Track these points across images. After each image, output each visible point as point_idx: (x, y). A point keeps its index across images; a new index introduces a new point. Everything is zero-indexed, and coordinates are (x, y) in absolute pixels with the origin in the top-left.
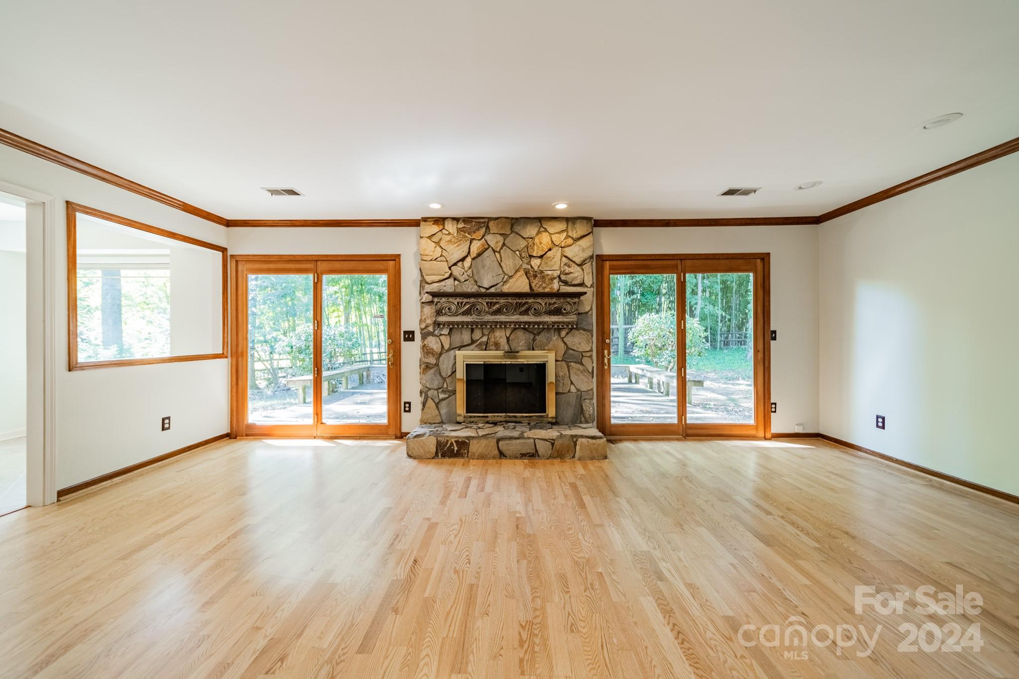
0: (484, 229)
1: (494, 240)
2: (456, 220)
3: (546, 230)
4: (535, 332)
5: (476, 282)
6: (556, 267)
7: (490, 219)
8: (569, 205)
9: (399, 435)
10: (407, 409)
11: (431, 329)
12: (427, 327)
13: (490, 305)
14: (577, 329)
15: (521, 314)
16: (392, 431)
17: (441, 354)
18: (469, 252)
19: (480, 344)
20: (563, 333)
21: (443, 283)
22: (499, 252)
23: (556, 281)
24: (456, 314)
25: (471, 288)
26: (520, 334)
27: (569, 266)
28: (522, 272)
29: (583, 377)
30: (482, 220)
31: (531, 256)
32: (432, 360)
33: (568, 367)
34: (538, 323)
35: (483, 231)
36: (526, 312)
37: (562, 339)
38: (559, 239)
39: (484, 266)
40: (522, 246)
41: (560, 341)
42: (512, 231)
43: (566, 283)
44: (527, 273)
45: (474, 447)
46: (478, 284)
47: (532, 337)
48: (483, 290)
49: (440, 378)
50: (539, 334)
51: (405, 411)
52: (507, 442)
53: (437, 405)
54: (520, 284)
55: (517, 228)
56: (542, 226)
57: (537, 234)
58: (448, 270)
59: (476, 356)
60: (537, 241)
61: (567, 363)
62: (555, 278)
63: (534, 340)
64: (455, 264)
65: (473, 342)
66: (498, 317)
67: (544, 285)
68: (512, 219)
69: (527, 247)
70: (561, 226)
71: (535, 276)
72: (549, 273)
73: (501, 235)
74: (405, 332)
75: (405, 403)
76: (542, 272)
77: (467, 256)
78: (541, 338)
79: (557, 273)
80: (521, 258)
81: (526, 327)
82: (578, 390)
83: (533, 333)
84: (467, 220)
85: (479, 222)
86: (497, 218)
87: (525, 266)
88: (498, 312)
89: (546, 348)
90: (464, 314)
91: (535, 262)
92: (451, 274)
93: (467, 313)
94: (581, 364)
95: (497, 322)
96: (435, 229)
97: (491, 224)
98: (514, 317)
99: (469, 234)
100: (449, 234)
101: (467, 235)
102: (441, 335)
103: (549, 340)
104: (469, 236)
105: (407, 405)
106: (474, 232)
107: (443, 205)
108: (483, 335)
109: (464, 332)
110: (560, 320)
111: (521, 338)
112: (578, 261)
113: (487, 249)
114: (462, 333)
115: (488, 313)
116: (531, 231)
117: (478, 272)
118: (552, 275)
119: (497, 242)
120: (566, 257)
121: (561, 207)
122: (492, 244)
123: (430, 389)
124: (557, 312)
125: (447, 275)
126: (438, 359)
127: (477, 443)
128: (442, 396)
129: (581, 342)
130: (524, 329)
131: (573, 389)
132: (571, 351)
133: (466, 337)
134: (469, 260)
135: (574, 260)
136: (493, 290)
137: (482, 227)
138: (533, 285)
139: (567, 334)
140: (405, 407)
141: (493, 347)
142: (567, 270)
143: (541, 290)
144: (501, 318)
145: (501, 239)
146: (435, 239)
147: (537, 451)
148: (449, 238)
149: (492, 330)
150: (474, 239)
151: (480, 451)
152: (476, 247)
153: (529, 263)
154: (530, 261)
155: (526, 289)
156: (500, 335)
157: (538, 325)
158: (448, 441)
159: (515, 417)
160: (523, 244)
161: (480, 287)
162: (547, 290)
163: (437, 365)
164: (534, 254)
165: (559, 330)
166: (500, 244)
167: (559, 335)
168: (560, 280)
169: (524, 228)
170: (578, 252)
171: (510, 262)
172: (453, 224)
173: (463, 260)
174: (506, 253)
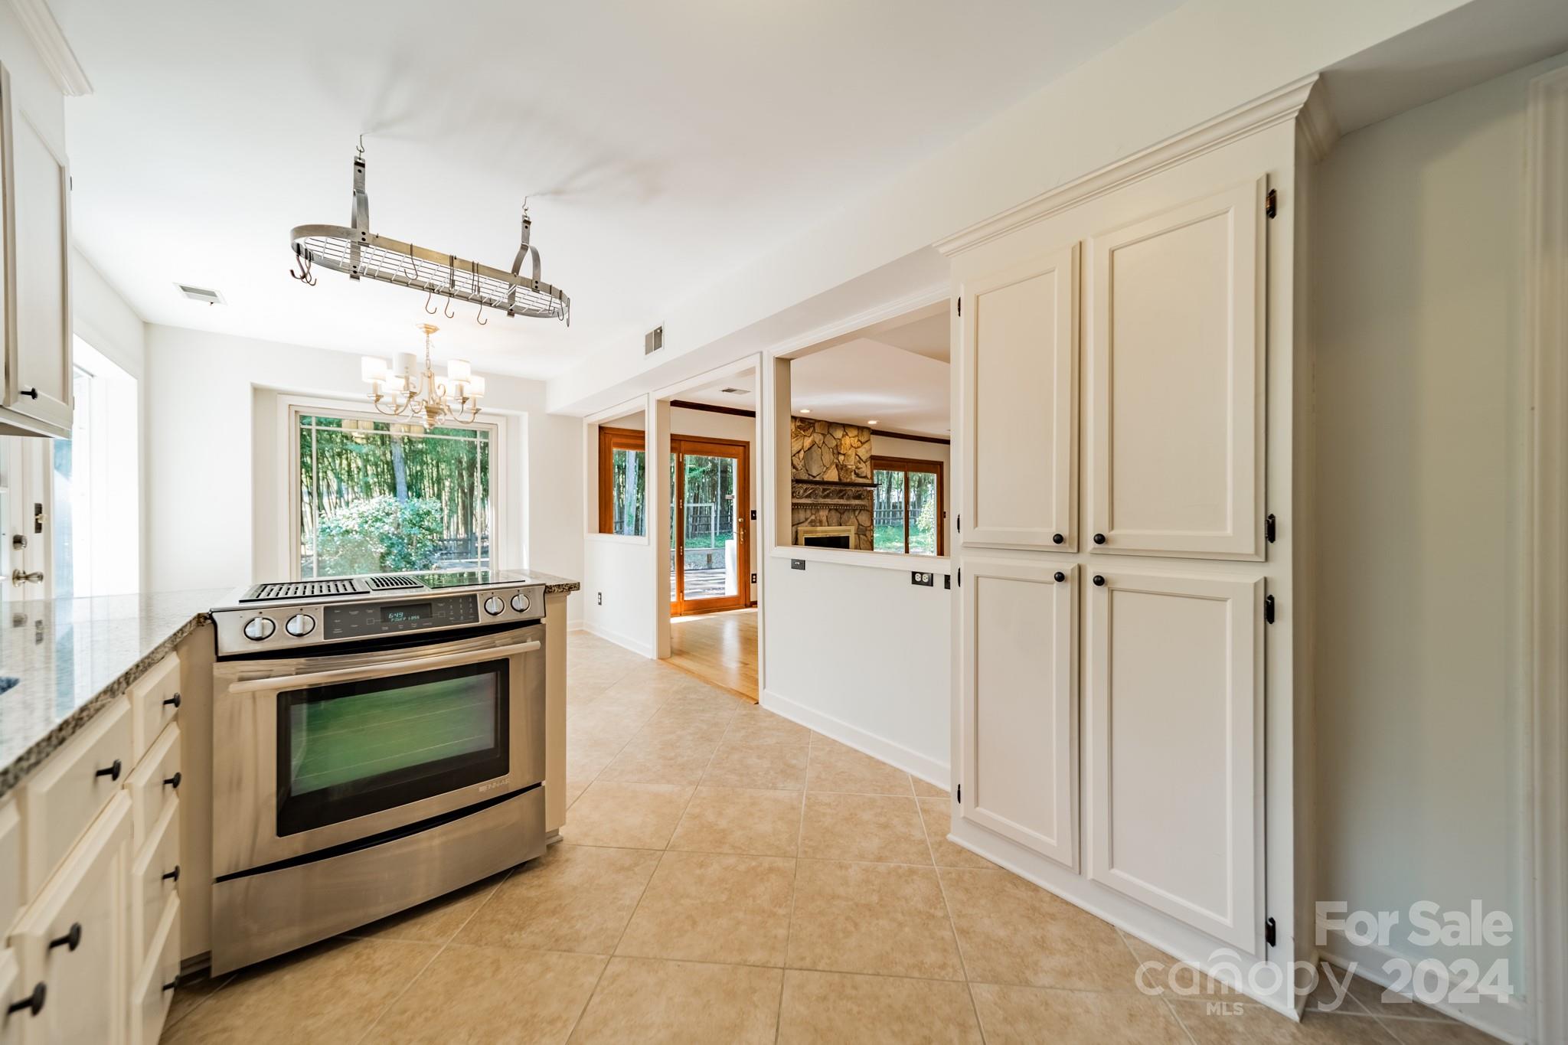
0: (813, 428)
1: (818, 438)
3: (847, 434)
5: (807, 470)
6: (852, 463)
7: (816, 421)
9: (748, 604)
10: (754, 580)
13: (824, 490)
14: (864, 510)
15: (840, 498)
16: (742, 602)
18: (803, 446)
19: (812, 522)
20: (857, 513)
22: (821, 448)
23: (853, 473)
24: (801, 498)
25: (805, 477)
26: (833, 512)
27: (860, 463)
28: (834, 466)
29: (866, 545)
30: (812, 421)
31: (839, 453)
33: (859, 537)
34: (847, 505)
35: (811, 429)
36: (841, 498)
38: (855, 442)
39: (812, 458)
40: (834, 445)
41: (855, 518)
42: (828, 433)
43: (857, 475)
44: (837, 466)
46: (809, 472)
47: (839, 515)
48: (811, 478)
50: (843, 513)
51: (753, 582)
54: (832, 475)
55: (831, 431)
56: (845, 431)
57: (843, 436)
59: (810, 531)
60: (843, 442)
61: (859, 535)
62: (852, 471)
63: (841, 518)
64: (794, 455)
65: (806, 519)
66: (826, 500)
67: (847, 476)
68: (829, 422)
69: (837, 446)
70: (855, 432)
71: (842, 469)
72: (850, 467)
73: (822, 434)
75: (753, 575)
76: (846, 466)
77: (800, 450)
78: (845, 516)
79: (854, 467)
80: (834, 453)
81: (838, 508)
83: (841, 513)
84: (802, 420)
85: (809, 423)
86: (820, 421)
87: (836, 461)
88: (827, 496)
89: (848, 524)
90: (807, 497)
91: (841, 458)
92: (794, 464)
93: (808, 496)
94: (865, 535)
95: (824, 504)
97: (817, 425)
98: (836, 501)
99: (804, 431)
101: (801, 431)
103: (849, 518)
104: (803, 433)
105: (754, 577)
106: (807, 430)
108: (812, 514)
109: (800, 511)
110: (860, 503)
111: (835, 515)
112: (864, 458)
113: (813, 445)
114: (799, 513)
115: (821, 497)
116: (839, 434)
117: (808, 463)
118: (852, 468)
119: (820, 440)
120: (858, 455)
121: (872, 423)
122: (817, 441)
124: (858, 497)
129: (863, 518)
130: (836, 510)
132: (860, 526)
133: (802, 515)
134: (802, 452)
135: (862, 458)
136: (817, 479)
137: (811, 427)
138: (841, 476)
139: (859, 513)
140: (752, 579)
141: (818, 524)
142: (860, 466)
143: (845, 480)
144: (828, 501)
145: (821, 437)
149: (818, 510)
150: (806, 436)
152: (808, 442)
153: (838, 459)
154: (838, 457)
155: (836, 479)
156: (823, 514)
157: (846, 507)
160: (834, 443)
161: (809, 475)
162: (848, 480)
164: (842, 452)
165: (854, 510)
166: (822, 442)
167: (854, 514)
168: (855, 473)
169: (836, 430)
170: (863, 452)
171: (828, 457)
172: (792, 422)
173: (798, 452)
174: (825, 450)
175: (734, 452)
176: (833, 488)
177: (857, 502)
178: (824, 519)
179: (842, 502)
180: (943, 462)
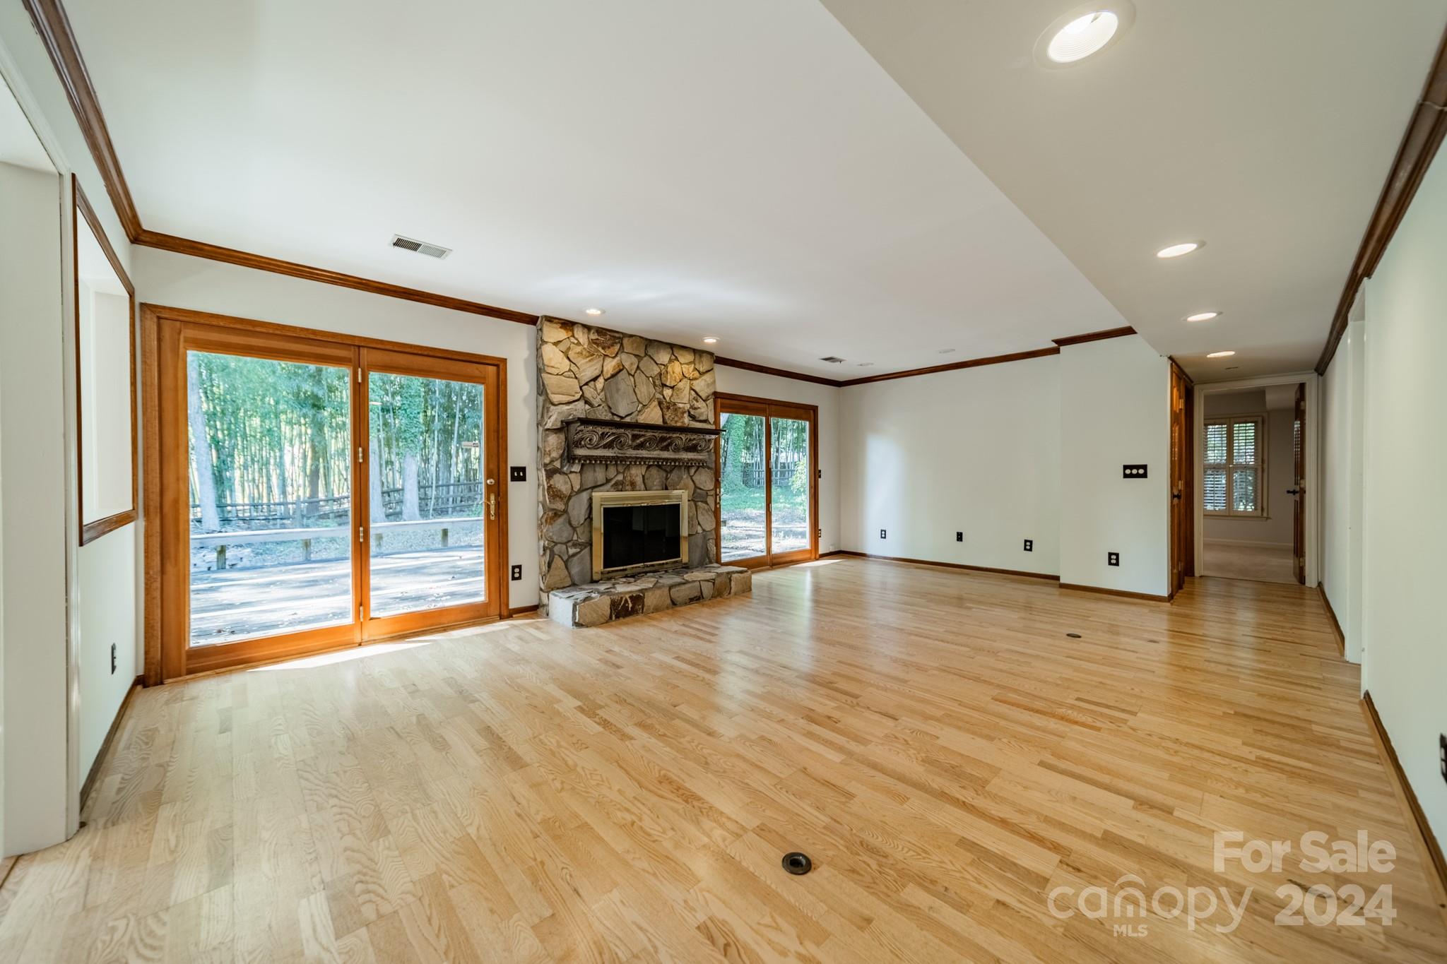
0: (619, 345)
1: (629, 361)
2: (588, 328)
3: (677, 359)
4: (668, 469)
5: (610, 408)
6: (686, 400)
7: (625, 335)
9: (505, 613)
10: (517, 575)
11: (557, 464)
12: (552, 461)
13: (635, 437)
14: (703, 467)
15: (662, 449)
16: (494, 610)
17: (570, 497)
18: (602, 372)
19: (616, 484)
20: (692, 471)
21: (571, 406)
22: (633, 376)
23: (686, 415)
24: (596, 447)
25: (604, 415)
26: (654, 471)
27: (697, 401)
28: (656, 403)
29: (707, 516)
30: (617, 335)
31: (664, 385)
32: (560, 506)
33: (696, 506)
34: (675, 460)
35: (617, 347)
36: (666, 449)
37: (691, 477)
38: (689, 370)
39: (618, 390)
40: (656, 373)
41: (689, 479)
42: (646, 354)
43: (693, 418)
44: (660, 404)
45: (650, 600)
46: (613, 411)
47: (665, 475)
48: (617, 419)
49: (570, 528)
50: (671, 471)
51: (514, 578)
52: (677, 588)
53: (566, 563)
54: (653, 415)
55: (651, 352)
56: (673, 354)
57: (670, 361)
58: (579, 390)
59: (605, 497)
60: (670, 369)
61: (695, 503)
62: (685, 412)
63: (667, 479)
64: (587, 384)
65: (608, 481)
66: (640, 452)
67: (676, 419)
68: (646, 339)
69: (660, 374)
70: (689, 357)
71: (668, 408)
72: (681, 405)
73: (636, 356)
74: (513, 469)
75: (514, 568)
76: (675, 404)
77: (599, 376)
78: (674, 476)
79: (688, 406)
80: (655, 385)
81: (660, 464)
82: (704, 530)
83: (666, 471)
84: (601, 331)
85: (613, 336)
86: (631, 336)
87: (658, 396)
88: (641, 446)
89: (678, 487)
90: (605, 447)
91: (667, 392)
92: (582, 396)
93: (609, 446)
94: (706, 503)
95: (637, 458)
96: (562, 334)
97: (626, 341)
98: (655, 453)
99: (603, 348)
100: (579, 344)
101: (600, 349)
102: (571, 472)
103: (681, 478)
104: (602, 351)
105: (517, 570)
106: (609, 348)
107: (603, 312)
108: (618, 473)
109: (598, 469)
110: (696, 457)
111: (656, 476)
112: (704, 395)
113: (620, 371)
114: (595, 471)
115: (631, 447)
116: (664, 357)
117: (612, 397)
118: (684, 408)
119: (632, 364)
120: (694, 390)
122: (627, 365)
123: (556, 544)
124: (693, 449)
125: (578, 396)
126: (567, 504)
128: (572, 551)
129: (704, 480)
130: (658, 466)
131: (700, 530)
132: (698, 491)
133: (600, 474)
134: (601, 380)
135: (700, 394)
136: (628, 420)
137: (616, 343)
138: (667, 417)
139: (695, 472)
140: (513, 573)
141: (629, 487)
142: (697, 405)
143: (673, 424)
144: (644, 453)
145: (635, 360)
146: (563, 346)
147: (702, 593)
148: (579, 349)
149: (628, 467)
150: (607, 356)
151: (654, 603)
152: (610, 366)
153: (662, 393)
154: (662, 391)
155: (660, 422)
156: (637, 473)
157: (674, 463)
158: (622, 598)
159: (653, 565)
160: (656, 370)
161: (613, 414)
162: (679, 424)
163: (565, 511)
164: (668, 384)
165: (688, 468)
166: (635, 366)
167: (689, 473)
168: (690, 415)
169: (658, 353)
170: (702, 386)
171: (645, 390)
172: (583, 333)
173: (595, 379)
174: (640, 378)
175: (477, 373)
176: (649, 434)
177: (691, 455)
178: (639, 480)
179: (665, 455)
180: (817, 407)
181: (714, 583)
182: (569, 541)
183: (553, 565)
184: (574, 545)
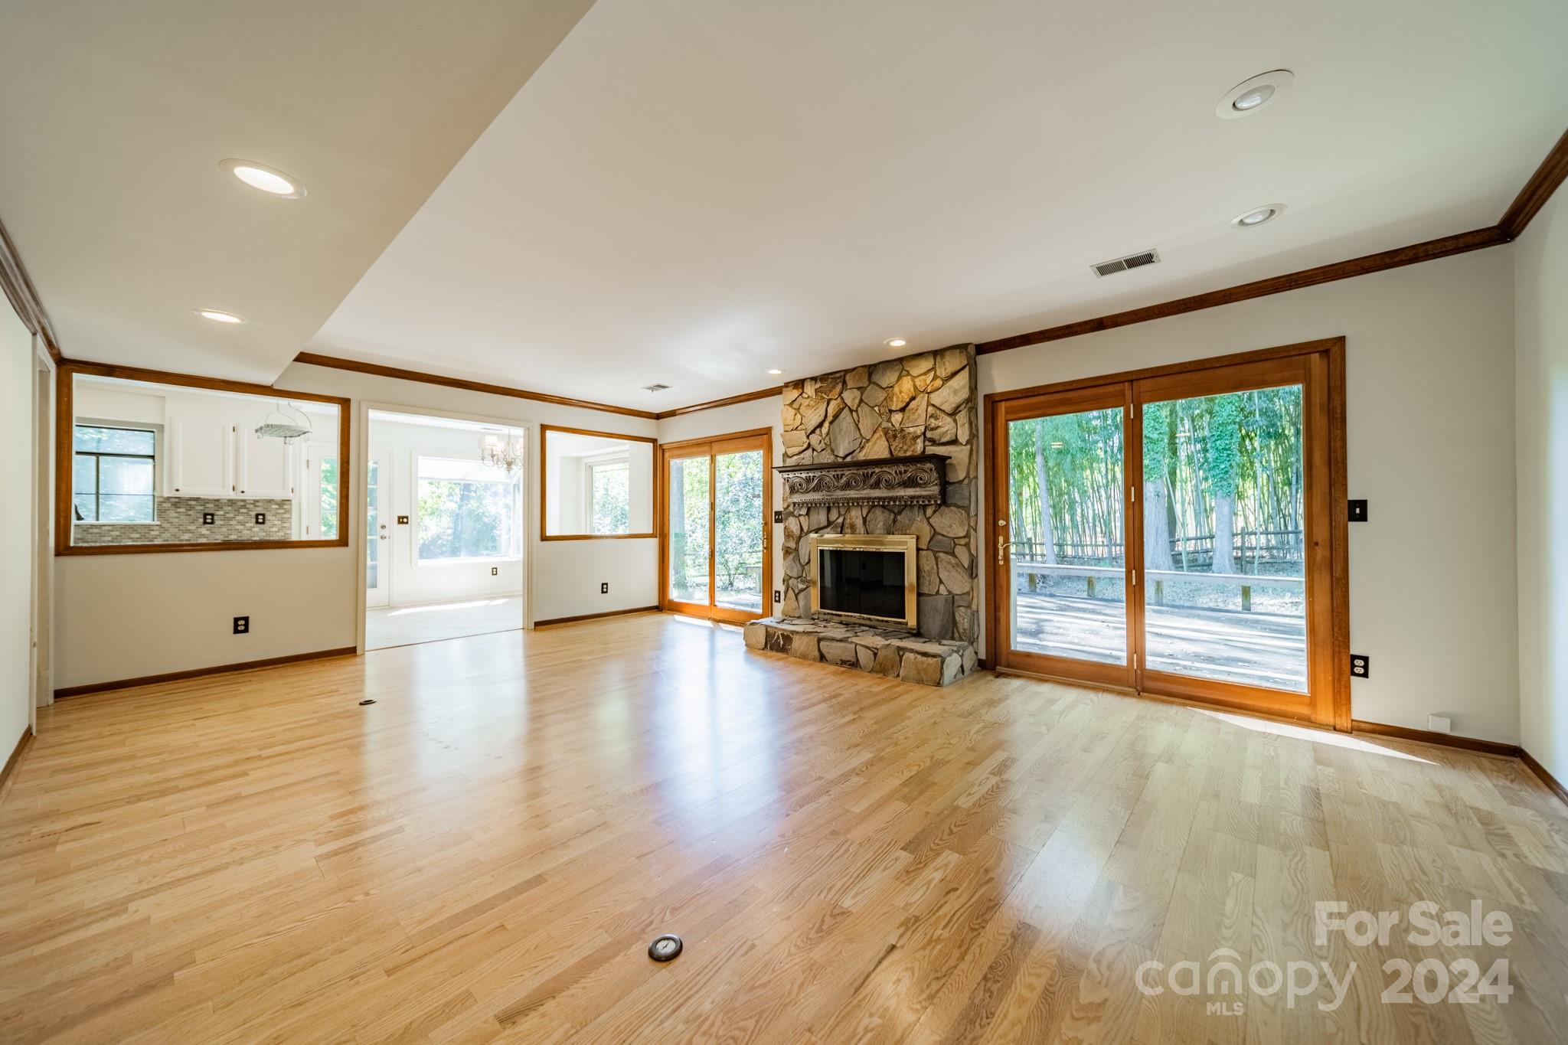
0: (840, 386)
1: (850, 397)
2: (814, 379)
3: (909, 374)
4: (896, 511)
5: (832, 451)
6: (921, 421)
7: (846, 371)
8: (908, 341)
10: (777, 599)
11: (791, 508)
12: (789, 506)
13: (837, 477)
14: (946, 505)
17: (800, 537)
18: (826, 416)
19: (837, 526)
20: (929, 511)
21: (802, 456)
22: (857, 411)
23: (920, 441)
25: (827, 458)
26: (878, 512)
27: (936, 418)
28: (880, 433)
29: (955, 574)
30: (838, 375)
31: (891, 411)
32: (793, 545)
33: (936, 559)
34: (895, 499)
35: (839, 387)
37: (928, 519)
38: (924, 382)
39: (841, 430)
40: (882, 399)
41: (925, 522)
42: (870, 382)
43: (933, 442)
44: (886, 434)
45: (797, 644)
46: (836, 453)
47: (892, 517)
48: (840, 460)
49: (799, 566)
50: (900, 513)
51: (776, 601)
52: (827, 643)
53: (796, 596)
54: (878, 449)
55: (875, 377)
56: (903, 369)
57: (898, 381)
58: (805, 439)
59: (831, 540)
60: (897, 389)
61: (935, 553)
62: (918, 437)
63: (895, 521)
64: (813, 432)
65: (830, 523)
66: (848, 492)
67: (905, 448)
68: (870, 366)
69: (886, 399)
70: (926, 364)
71: (896, 437)
72: (912, 430)
73: (858, 389)
74: (776, 512)
75: (776, 592)
76: (903, 430)
77: (824, 421)
78: (902, 519)
79: (920, 430)
80: (880, 415)
81: (883, 504)
82: (950, 592)
83: (894, 512)
84: (823, 378)
85: (834, 378)
86: (854, 369)
87: (885, 425)
88: (847, 486)
89: (908, 532)
90: (814, 490)
91: (897, 418)
92: (809, 445)
94: (953, 554)
95: (849, 499)
96: (795, 393)
97: (848, 377)
98: (865, 492)
99: (826, 394)
100: (809, 397)
101: (824, 395)
102: (800, 515)
103: (912, 520)
104: (826, 397)
105: (777, 594)
106: (831, 391)
108: (839, 515)
109: (820, 511)
110: (917, 494)
111: (880, 518)
112: (948, 408)
113: (844, 408)
114: (818, 513)
115: (837, 488)
116: (888, 378)
117: (835, 439)
118: (915, 432)
119: (854, 399)
120: (933, 405)
121: (898, 344)
122: (848, 402)
123: (791, 578)
124: (911, 483)
125: (805, 446)
126: (797, 543)
127: (800, 639)
128: (801, 586)
129: (949, 522)
130: (883, 506)
131: (943, 590)
132: (940, 537)
133: (821, 517)
134: (826, 424)
135: (942, 408)
136: (849, 459)
137: (837, 384)
138: (893, 448)
139: (935, 512)
140: (776, 596)
141: (849, 530)
142: (933, 422)
143: (901, 454)
144: (852, 494)
145: (857, 393)
146: (796, 405)
147: (858, 660)
148: (807, 402)
149: (848, 509)
150: (831, 399)
151: (801, 649)
152: (832, 409)
153: (889, 420)
154: (890, 418)
155: (886, 455)
156: (856, 516)
157: (894, 502)
158: (775, 632)
159: (870, 619)
160: (881, 396)
161: (837, 456)
162: (909, 454)
163: (796, 550)
164: (893, 408)
165: (924, 507)
166: (857, 401)
167: (925, 513)
168: (925, 439)
169: (883, 374)
170: (949, 396)
171: (868, 422)
172: (811, 386)
173: (820, 425)
174: (864, 410)
175: (758, 443)
178: (859, 522)
179: (876, 493)
181: (875, 655)
182: (799, 577)
183: (788, 596)
184: (803, 582)
